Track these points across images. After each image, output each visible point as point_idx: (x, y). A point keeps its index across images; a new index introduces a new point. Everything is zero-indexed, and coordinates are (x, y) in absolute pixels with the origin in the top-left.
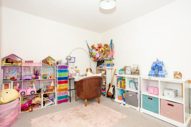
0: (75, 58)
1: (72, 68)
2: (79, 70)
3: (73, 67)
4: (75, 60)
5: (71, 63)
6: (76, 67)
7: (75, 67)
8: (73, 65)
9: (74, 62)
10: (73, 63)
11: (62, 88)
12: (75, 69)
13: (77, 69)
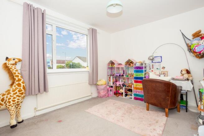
0: (161, 57)
1: (157, 69)
2: (167, 72)
3: (159, 67)
4: (161, 60)
5: (156, 63)
6: (164, 68)
7: (161, 67)
8: (159, 66)
9: (161, 61)
10: (159, 63)
11: (138, 86)
12: (162, 70)
13: (165, 70)
